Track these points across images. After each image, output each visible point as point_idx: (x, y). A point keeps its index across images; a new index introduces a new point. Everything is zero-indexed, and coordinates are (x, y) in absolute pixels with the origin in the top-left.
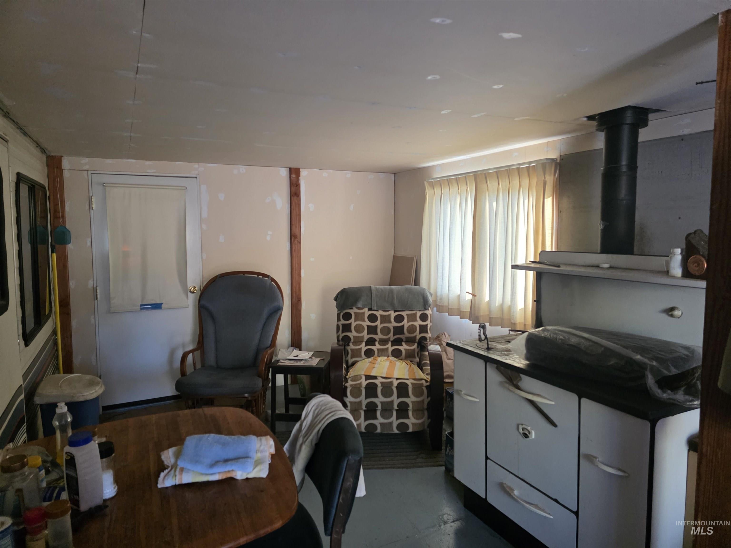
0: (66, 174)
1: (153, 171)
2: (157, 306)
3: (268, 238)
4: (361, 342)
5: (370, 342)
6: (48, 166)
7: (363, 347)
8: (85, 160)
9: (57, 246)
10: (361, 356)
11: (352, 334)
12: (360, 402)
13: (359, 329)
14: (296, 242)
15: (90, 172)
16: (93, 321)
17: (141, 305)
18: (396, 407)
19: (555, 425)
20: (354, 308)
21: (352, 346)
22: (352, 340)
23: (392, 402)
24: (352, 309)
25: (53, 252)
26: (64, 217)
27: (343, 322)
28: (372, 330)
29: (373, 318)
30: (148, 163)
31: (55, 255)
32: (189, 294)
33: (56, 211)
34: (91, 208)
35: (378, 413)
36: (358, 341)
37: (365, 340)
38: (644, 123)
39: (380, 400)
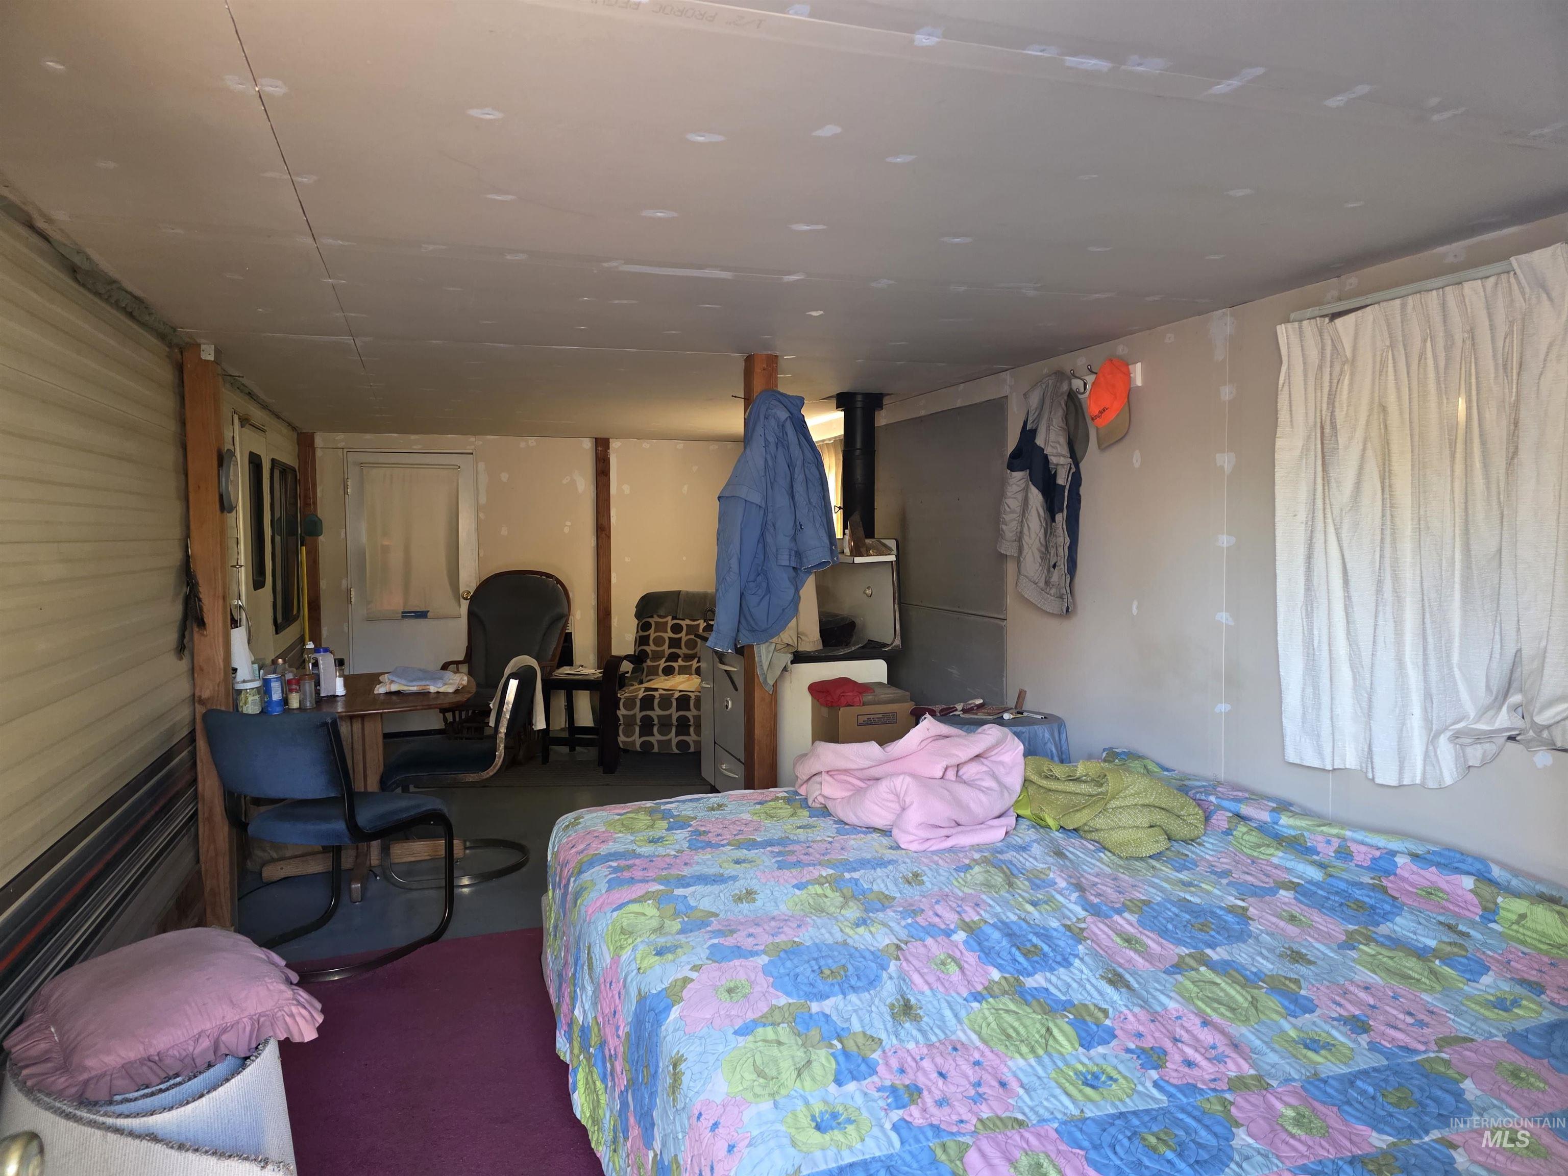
0: (319, 453)
1: (419, 447)
2: (422, 615)
3: (566, 530)
4: (661, 658)
5: (673, 657)
6: (298, 444)
7: (662, 664)
8: (340, 436)
9: (307, 538)
10: (657, 674)
11: (650, 648)
12: (634, 715)
13: (659, 641)
14: (604, 535)
15: (345, 450)
16: (346, 629)
17: (403, 613)
18: (674, 722)
19: (737, 690)
20: (655, 616)
21: (649, 663)
22: (650, 656)
23: (670, 715)
24: (652, 617)
25: (302, 545)
26: (315, 504)
27: (641, 633)
28: (675, 643)
29: (677, 629)
30: (413, 437)
31: (304, 548)
32: (462, 600)
33: (306, 497)
34: (346, 493)
35: (655, 729)
36: (657, 656)
37: (666, 656)
38: (880, 406)
39: (656, 713)
